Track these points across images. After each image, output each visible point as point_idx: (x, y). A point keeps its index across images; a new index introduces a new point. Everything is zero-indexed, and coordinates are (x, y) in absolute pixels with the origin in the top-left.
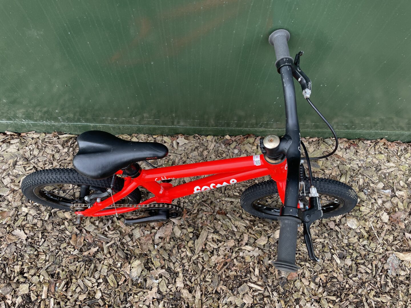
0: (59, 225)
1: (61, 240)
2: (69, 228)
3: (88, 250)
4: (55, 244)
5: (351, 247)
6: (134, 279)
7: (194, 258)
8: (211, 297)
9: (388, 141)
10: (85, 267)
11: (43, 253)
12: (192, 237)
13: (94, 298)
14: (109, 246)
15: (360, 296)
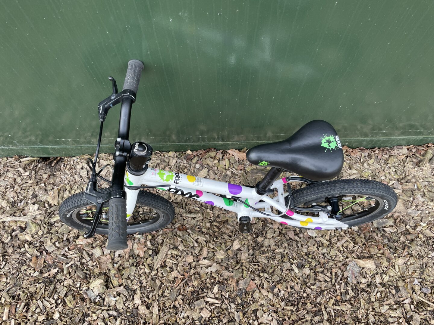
0: (20, 248)
1: (22, 263)
2: (30, 250)
3: (49, 271)
4: (16, 267)
5: (310, 256)
6: (92, 298)
7: (153, 274)
8: (169, 312)
9: (350, 147)
10: (45, 288)
11: (4, 276)
12: (151, 254)
13: (53, 318)
14: (69, 267)
15: (318, 305)
